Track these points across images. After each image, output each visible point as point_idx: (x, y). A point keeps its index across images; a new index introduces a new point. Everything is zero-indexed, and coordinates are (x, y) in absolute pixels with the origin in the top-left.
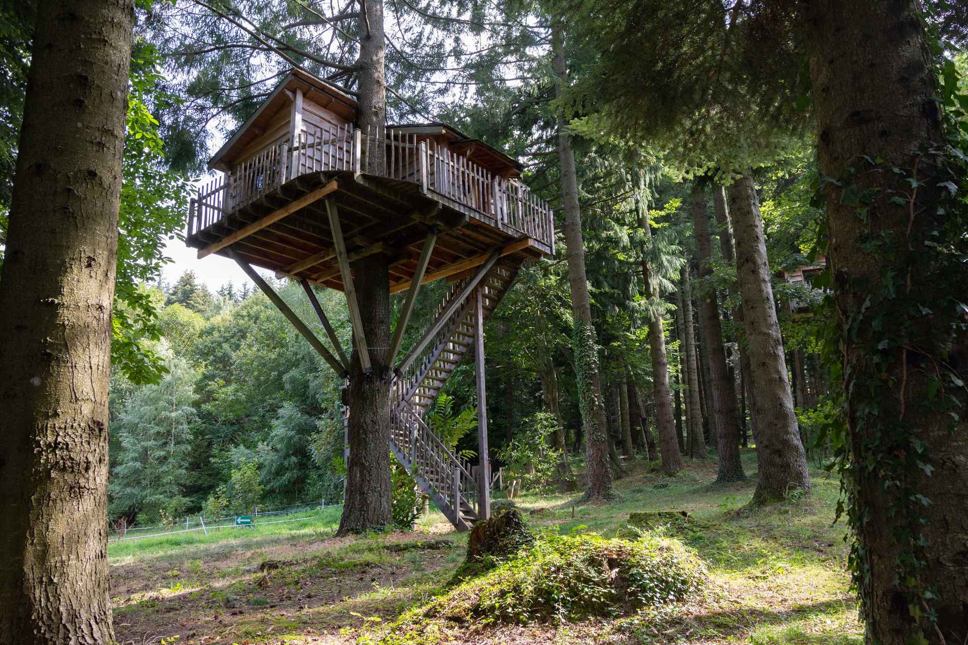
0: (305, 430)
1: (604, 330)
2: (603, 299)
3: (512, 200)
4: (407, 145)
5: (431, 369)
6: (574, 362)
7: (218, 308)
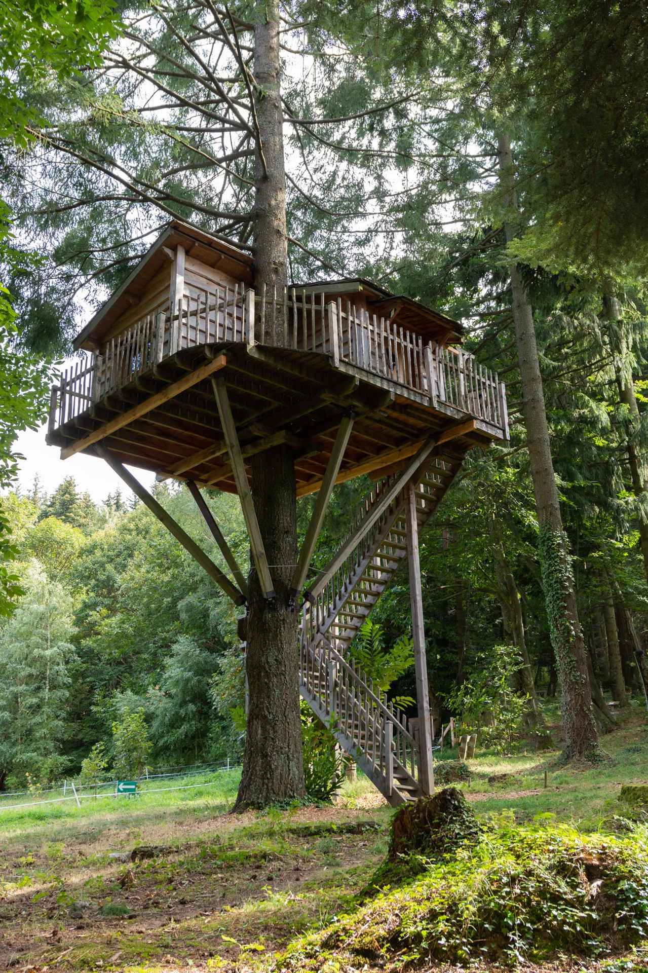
0: (206, 670)
1: (581, 537)
2: (578, 497)
3: (451, 371)
4: (314, 307)
5: (354, 591)
6: (541, 579)
7: (103, 520)
